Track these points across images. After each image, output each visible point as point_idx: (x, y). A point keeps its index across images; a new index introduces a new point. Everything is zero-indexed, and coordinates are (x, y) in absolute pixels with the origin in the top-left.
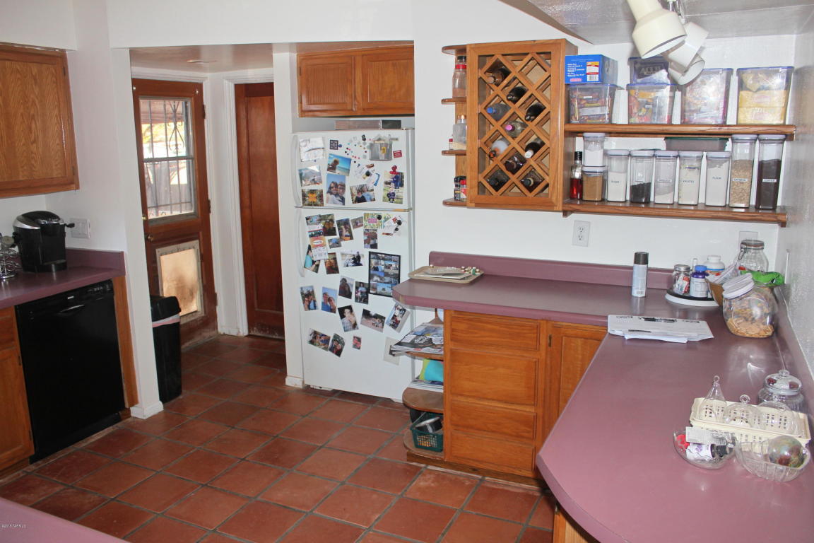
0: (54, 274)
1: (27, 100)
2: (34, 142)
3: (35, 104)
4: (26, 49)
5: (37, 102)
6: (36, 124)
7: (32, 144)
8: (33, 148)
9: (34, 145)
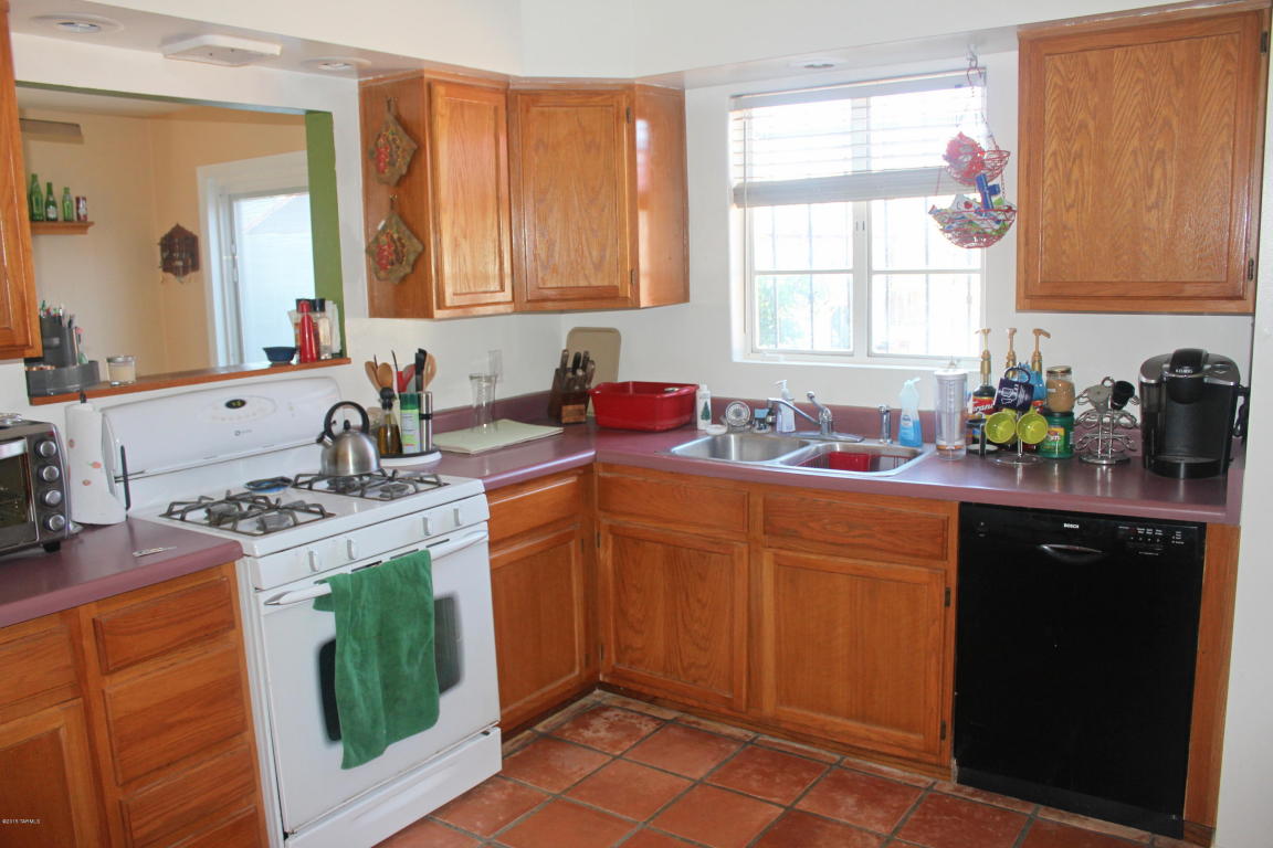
0: (1182, 483)
1: (1151, 121)
2: (1156, 205)
3: (1171, 127)
4: (1168, 16)
5: (1175, 122)
6: (1164, 169)
7: (1149, 209)
8: (1151, 219)
9: (1154, 213)
